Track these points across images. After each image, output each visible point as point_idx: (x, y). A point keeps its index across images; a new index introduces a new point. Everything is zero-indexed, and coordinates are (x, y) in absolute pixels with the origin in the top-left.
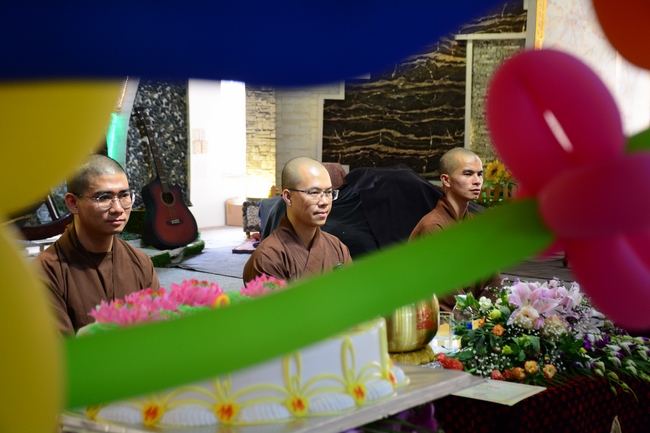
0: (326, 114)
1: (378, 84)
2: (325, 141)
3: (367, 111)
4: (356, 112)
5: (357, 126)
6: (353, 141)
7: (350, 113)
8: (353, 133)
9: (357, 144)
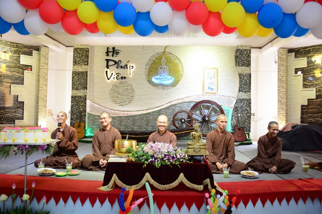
0: (302, 109)
1: (318, 100)
2: (301, 117)
3: (315, 108)
4: (311, 108)
5: (311, 113)
6: (311, 117)
7: (309, 109)
8: (310, 115)
9: (312, 118)
